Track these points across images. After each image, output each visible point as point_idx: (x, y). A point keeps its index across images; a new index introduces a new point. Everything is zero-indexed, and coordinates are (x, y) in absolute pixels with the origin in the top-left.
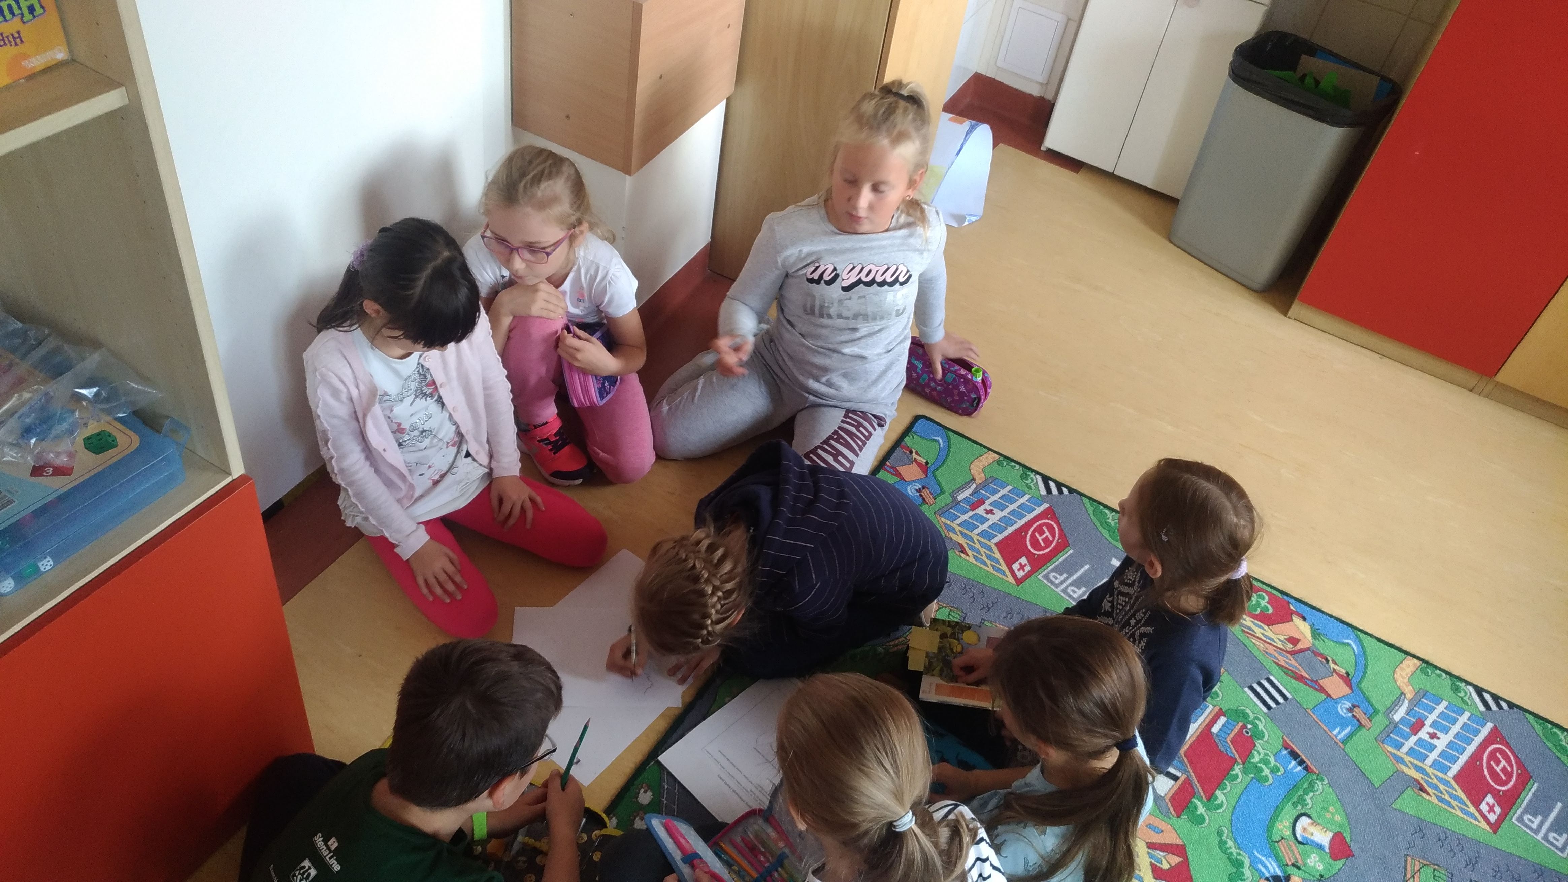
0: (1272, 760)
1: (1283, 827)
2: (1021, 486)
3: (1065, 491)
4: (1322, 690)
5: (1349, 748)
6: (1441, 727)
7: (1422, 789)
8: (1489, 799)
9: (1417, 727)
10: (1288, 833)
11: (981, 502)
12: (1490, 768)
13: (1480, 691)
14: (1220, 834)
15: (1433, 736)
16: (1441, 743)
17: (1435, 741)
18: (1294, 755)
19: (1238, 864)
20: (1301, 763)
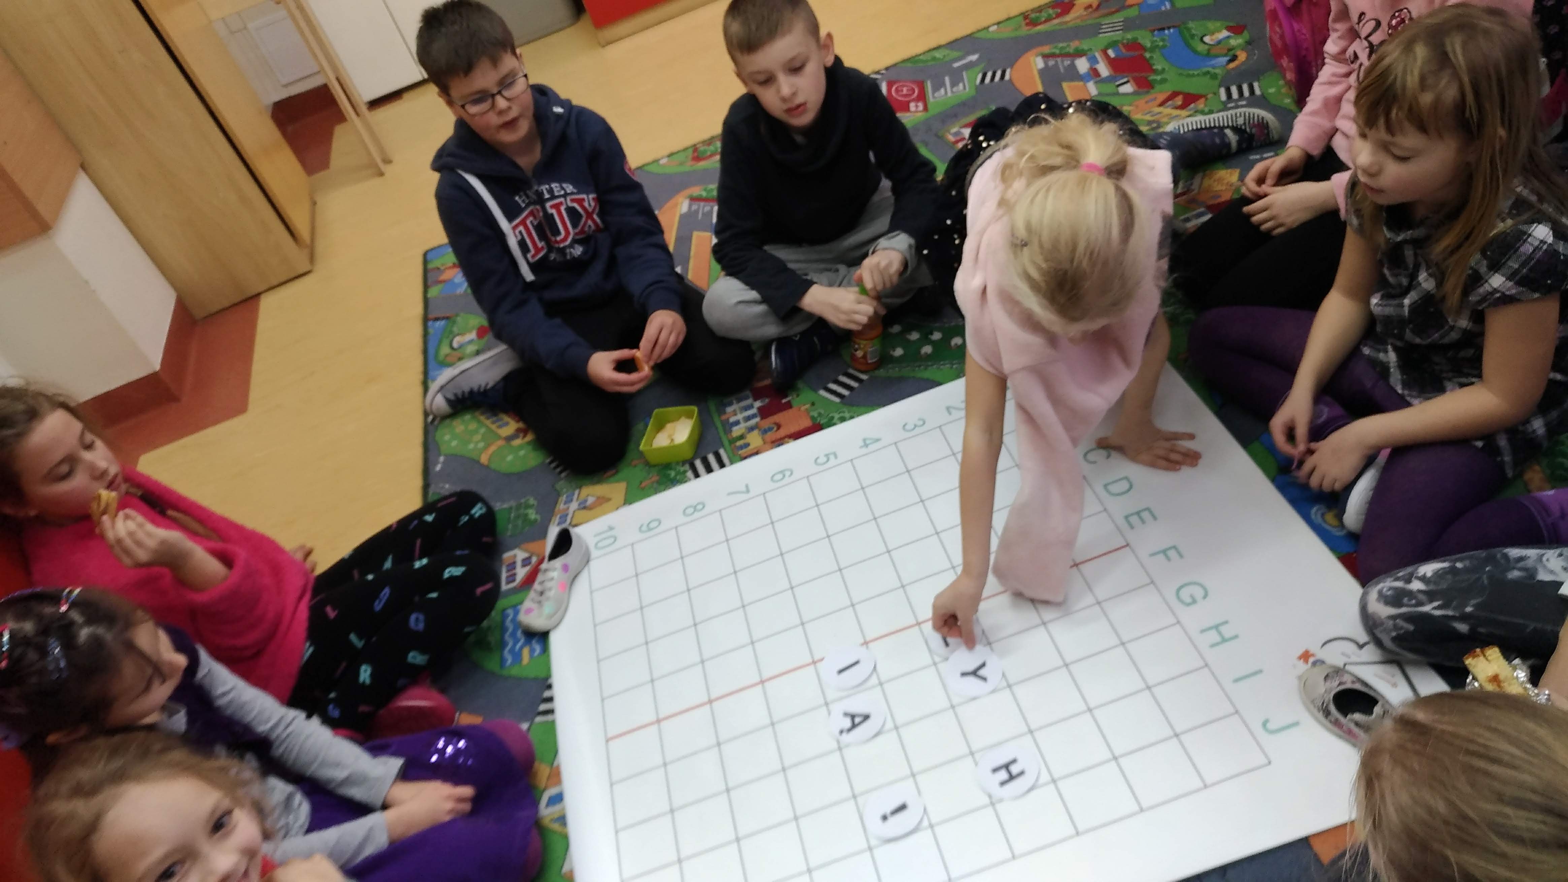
8: (912, 105)
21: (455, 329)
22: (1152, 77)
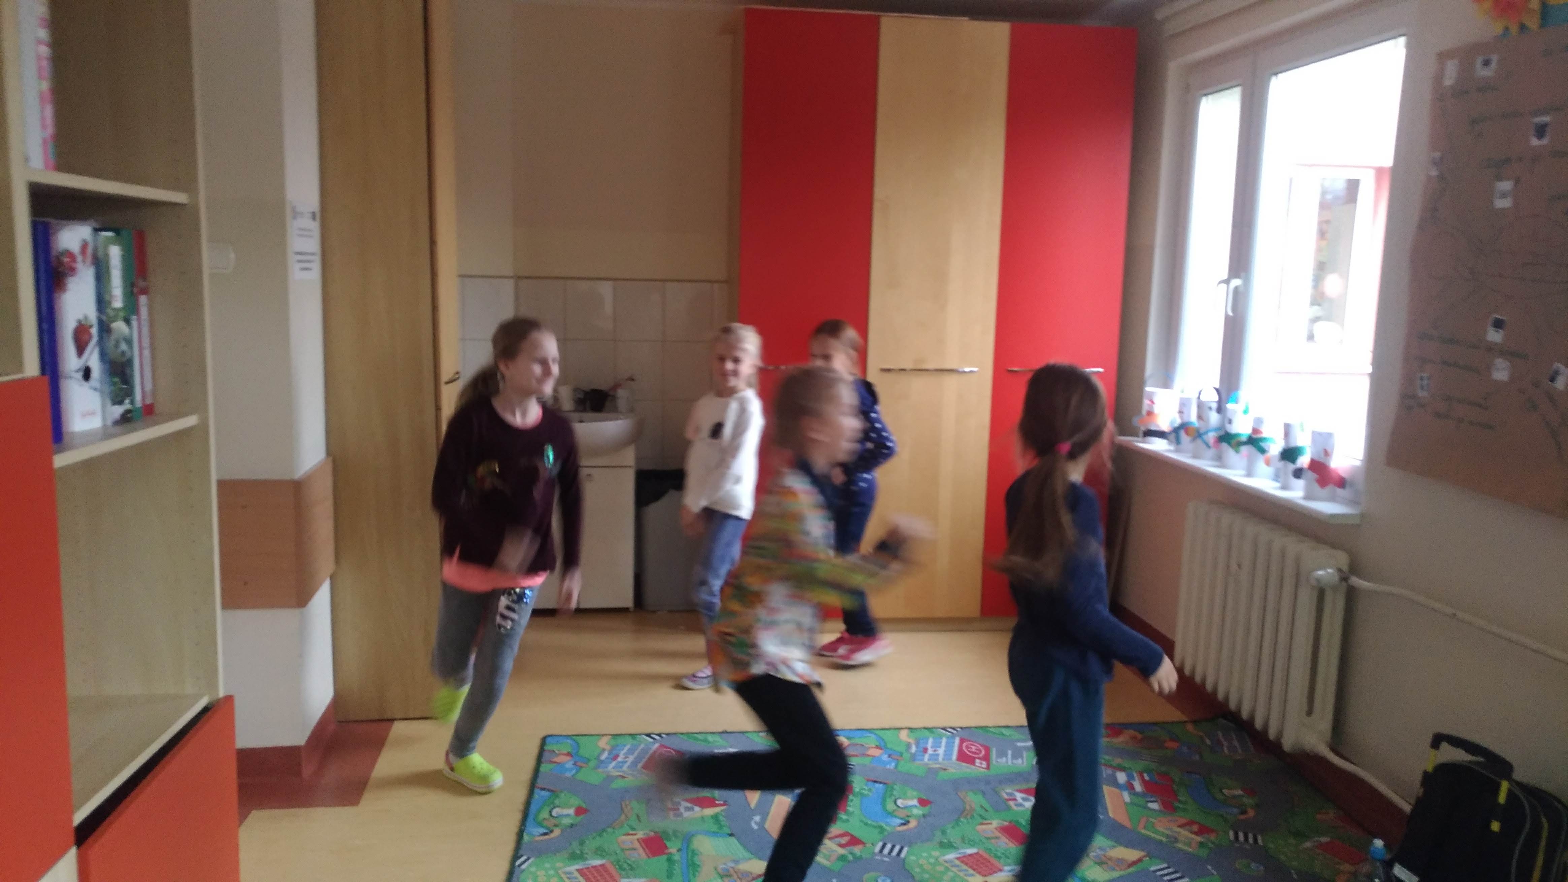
0: (865, 787)
1: (890, 806)
2: (635, 742)
3: (664, 736)
4: (868, 755)
5: (900, 768)
6: (937, 745)
7: (945, 769)
8: (977, 761)
9: (925, 750)
10: (895, 808)
11: (616, 757)
12: (970, 752)
13: (944, 729)
14: (861, 821)
15: (935, 751)
16: (941, 751)
17: (937, 752)
18: (875, 782)
19: (881, 827)
20: (881, 783)
21: (557, 802)
22: (1176, 804)
